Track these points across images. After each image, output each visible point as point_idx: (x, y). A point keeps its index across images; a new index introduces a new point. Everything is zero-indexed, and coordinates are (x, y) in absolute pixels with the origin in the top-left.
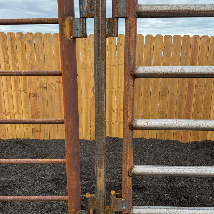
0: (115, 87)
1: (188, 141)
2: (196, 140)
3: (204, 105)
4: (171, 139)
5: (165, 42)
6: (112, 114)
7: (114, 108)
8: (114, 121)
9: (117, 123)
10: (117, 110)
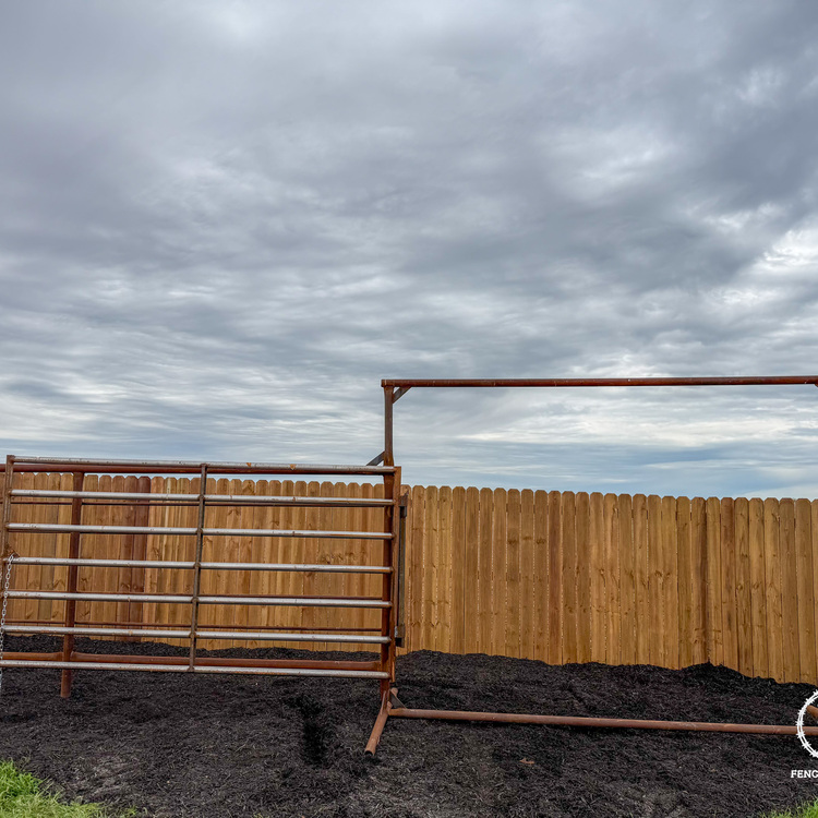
0: (436, 563)
1: (560, 663)
2: (572, 662)
3: (580, 600)
4: (531, 658)
5: (510, 499)
6: (430, 609)
7: (435, 597)
8: (434, 622)
9: (439, 627)
10: (439, 602)
